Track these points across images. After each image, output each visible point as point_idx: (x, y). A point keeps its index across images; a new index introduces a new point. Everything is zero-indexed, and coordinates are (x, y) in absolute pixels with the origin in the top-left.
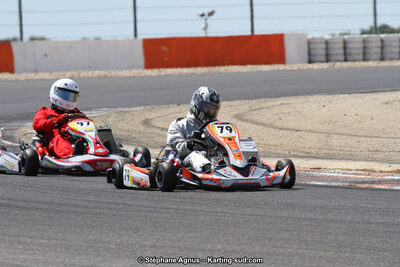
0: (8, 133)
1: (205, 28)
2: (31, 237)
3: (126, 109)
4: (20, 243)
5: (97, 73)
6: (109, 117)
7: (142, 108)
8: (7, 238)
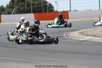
0: (67, 35)
3: (97, 28)
4: (69, 63)
5: (90, 19)
6: (92, 30)
8: (66, 62)
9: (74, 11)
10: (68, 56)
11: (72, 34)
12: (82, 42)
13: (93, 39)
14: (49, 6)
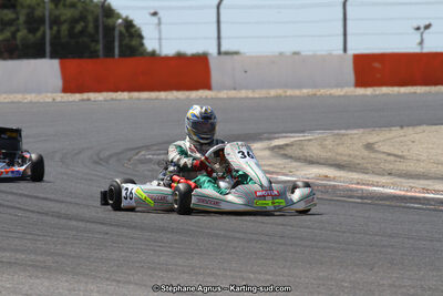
1: (421, 43)
3: (343, 132)
6: (325, 140)
7: (361, 130)
13: (334, 179)
14: (123, 29)
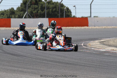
0: (85, 44)
2: (90, 75)
4: (87, 77)
5: (112, 27)
6: (115, 40)
8: (83, 75)
9: (94, 17)
10: (86, 68)
11: (91, 44)
12: (102, 53)
13: (115, 50)
14: (66, 10)
